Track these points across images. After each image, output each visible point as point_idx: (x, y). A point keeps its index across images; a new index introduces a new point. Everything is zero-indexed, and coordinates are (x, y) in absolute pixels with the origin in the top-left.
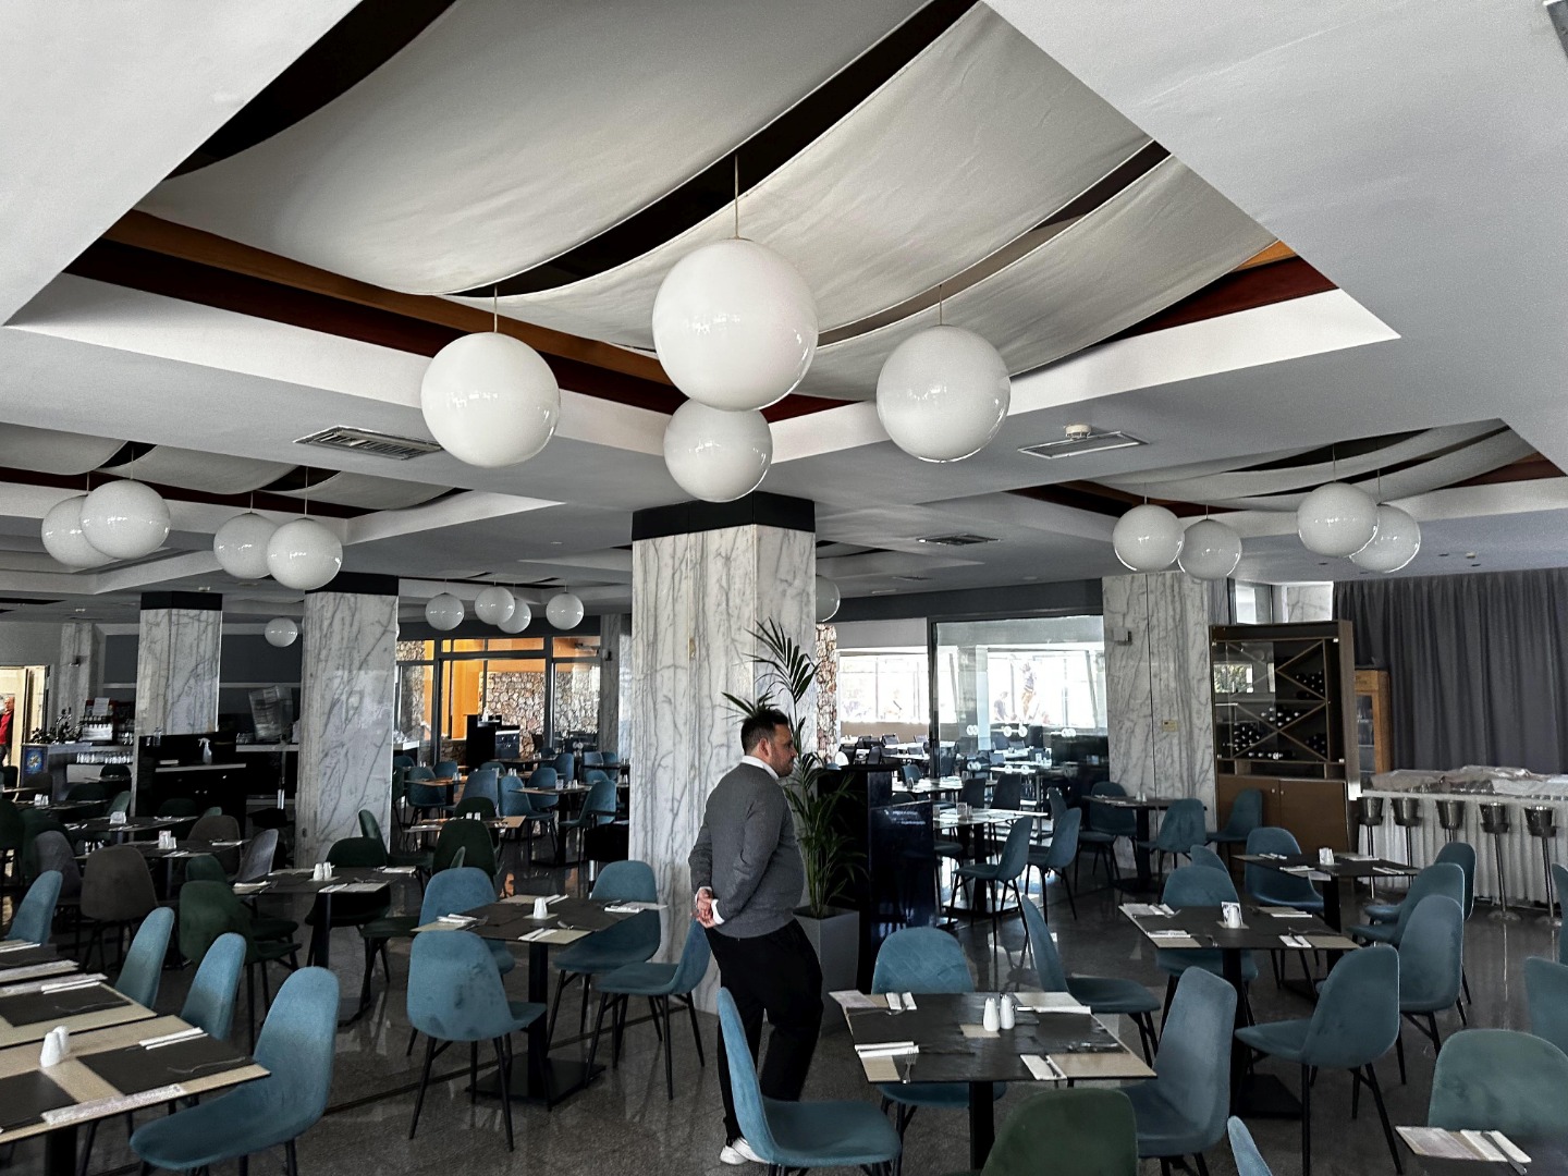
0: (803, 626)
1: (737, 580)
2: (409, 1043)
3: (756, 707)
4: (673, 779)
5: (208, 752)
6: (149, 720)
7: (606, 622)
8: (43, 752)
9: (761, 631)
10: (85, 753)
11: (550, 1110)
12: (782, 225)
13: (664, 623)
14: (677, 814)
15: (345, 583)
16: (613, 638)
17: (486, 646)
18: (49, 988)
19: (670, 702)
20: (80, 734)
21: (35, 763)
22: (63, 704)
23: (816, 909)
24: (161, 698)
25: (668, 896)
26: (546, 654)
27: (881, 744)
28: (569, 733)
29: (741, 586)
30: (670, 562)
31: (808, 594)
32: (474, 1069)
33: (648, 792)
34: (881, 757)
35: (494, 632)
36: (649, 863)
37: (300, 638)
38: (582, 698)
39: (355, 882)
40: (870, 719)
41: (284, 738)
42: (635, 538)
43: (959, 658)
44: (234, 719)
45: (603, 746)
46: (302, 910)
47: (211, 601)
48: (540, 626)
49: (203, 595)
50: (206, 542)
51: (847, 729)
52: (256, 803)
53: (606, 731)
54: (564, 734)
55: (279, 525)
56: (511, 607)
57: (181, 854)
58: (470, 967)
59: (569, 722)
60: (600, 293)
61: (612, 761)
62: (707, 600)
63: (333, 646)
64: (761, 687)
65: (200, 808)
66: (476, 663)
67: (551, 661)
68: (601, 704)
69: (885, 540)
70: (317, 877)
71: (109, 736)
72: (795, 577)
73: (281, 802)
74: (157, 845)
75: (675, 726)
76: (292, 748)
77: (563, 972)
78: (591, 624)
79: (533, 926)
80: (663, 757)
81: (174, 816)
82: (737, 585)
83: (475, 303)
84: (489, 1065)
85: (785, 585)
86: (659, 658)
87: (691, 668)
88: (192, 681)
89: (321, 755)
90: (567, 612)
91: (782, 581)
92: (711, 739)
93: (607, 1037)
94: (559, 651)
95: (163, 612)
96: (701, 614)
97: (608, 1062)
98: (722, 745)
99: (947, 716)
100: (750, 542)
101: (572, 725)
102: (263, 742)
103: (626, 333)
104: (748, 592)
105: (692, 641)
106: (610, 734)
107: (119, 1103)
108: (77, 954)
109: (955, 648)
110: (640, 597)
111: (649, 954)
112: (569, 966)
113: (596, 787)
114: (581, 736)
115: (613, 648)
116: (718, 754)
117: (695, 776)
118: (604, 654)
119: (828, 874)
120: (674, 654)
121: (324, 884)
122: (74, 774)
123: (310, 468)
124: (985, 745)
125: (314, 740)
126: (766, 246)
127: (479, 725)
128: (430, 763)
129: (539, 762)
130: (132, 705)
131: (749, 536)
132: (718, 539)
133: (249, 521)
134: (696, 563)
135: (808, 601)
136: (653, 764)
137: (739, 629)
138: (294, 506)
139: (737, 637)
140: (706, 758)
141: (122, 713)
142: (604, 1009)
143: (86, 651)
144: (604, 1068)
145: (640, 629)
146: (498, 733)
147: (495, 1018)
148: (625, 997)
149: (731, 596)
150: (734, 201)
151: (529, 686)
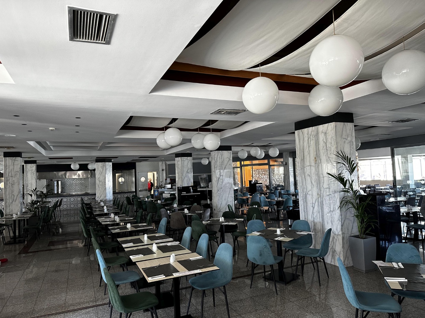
0: (352, 152)
1: (329, 139)
2: (247, 263)
3: (338, 177)
4: (312, 198)
5: (192, 190)
6: (179, 184)
7: (284, 154)
8: (158, 191)
9: (338, 154)
10: (166, 191)
11: (286, 285)
12: (348, 28)
13: (306, 153)
14: (314, 208)
15: (221, 148)
16: (287, 159)
17: (252, 163)
18: (169, 244)
19: (309, 176)
20: (165, 187)
21: (156, 193)
22: (161, 180)
23: (361, 236)
24: (181, 178)
25: (313, 230)
26: (268, 164)
27: (374, 187)
28: (275, 185)
29: (331, 141)
30: (307, 136)
31: (352, 142)
32: (265, 272)
33: (305, 201)
34: (374, 191)
35: (255, 159)
36: (306, 220)
37: (210, 163)
38: (278, 175)
39: (230, 222)
40: (369, 179)
41: (207, 187)
42: (296, 130)
43: (401, 159)
44: (196, 183)
45: (286, 189)
46: (217, 229)
47: (189, 155)
48: (267, 157)
49: (188, 153)
50: (189, 141)
51: (362, 183)
52: (203, 202)
53: (286, 184)
54: (274, 185)
55: (205, 135)
56: (260, 152)
57: (190, 214)
58: (263, 246)
59: (275, 182)
60: (290, 60)
61: (289, 192)
62: (319, 146)
63: (218, 164)
64: (339, 171)
65: (192, 203)
66: (249, 167)
67: (270, 166)
68: (284, 177)
69: (376, 123)
70: (221, 220)
71: (170, 187)
72: (348, 137)
73: (209, 202)
74: (184, 212)
75: (312, 183)
76: (209, 189)
77: (286, 249)
78: (280, 156)
79: (277, 236)
80: (309, 191)
81: (187, 205)
82: (329, 140)
83: (253, 70)
84: (269, 271)
85: (345, 140)
86: (305, 164)
87: (316, 166)
88: (187, 174)
89: (217, 191)
90: (274, 152)
91: (343, 138)
92: (323, 186)
93: (300, 267)
94: (271, 163)
95: (180, 158)
96: (318, 150)
97: (300, 274)
98: (327, 188)
99: (398, 178)
100: (333, 127)
101: (276, 183)
102: (202, 188)
103: (296, 70)
104: (333, 143)
105: (315, 158)
106: (288, 185)
107: (188, 273)
108: (173, 236)
109: (400, 156)
110: (298, 147)
111: (310, 246)
112: (287, 247)
113: (286, 199)
114: (279, 186)
115: (287, 162)
116: (326, 191)
117: (319, 197)
118: (285, 163)
119: (364, 226)
120: (310, 162)
121: (222, 222)
122: (164, 195)
123: (211, 120)
124: (413, 187)
125: (215, 187)
126: (343, 35)
127: (252, 183)
128: (241, 193)
129: (269, 193)
130: (175, 180)
131: (332, 126)
132: (322, 128)
133: (198, 135)
134: (315, 136)
135: (353, 144)
136: (306, 194)
137: (331, 154)
138: (208, 130)
139: (330, 156)
140: (322, 192)
141: (173, 182)
142: (298, 260)
143: (164, 168)
144: (299, 276)
145: (299, 155)
146: (257, 185)
147: (270, 260)
148: (304, 257)
149: (327, 144)
150: (333, 23)
151: (264, 172)
